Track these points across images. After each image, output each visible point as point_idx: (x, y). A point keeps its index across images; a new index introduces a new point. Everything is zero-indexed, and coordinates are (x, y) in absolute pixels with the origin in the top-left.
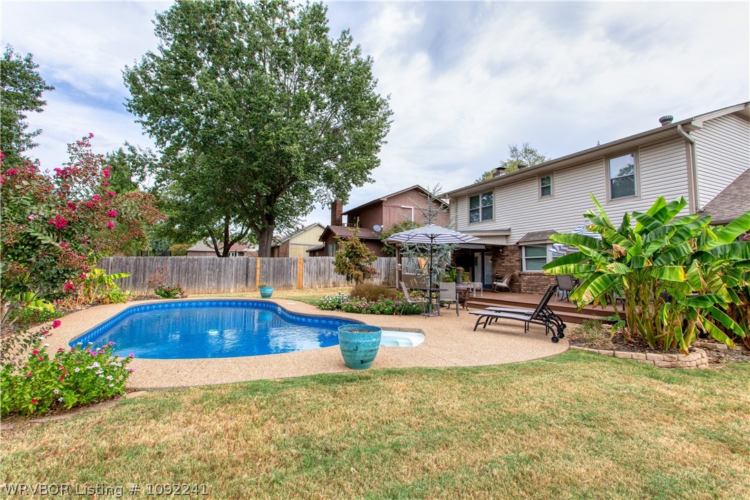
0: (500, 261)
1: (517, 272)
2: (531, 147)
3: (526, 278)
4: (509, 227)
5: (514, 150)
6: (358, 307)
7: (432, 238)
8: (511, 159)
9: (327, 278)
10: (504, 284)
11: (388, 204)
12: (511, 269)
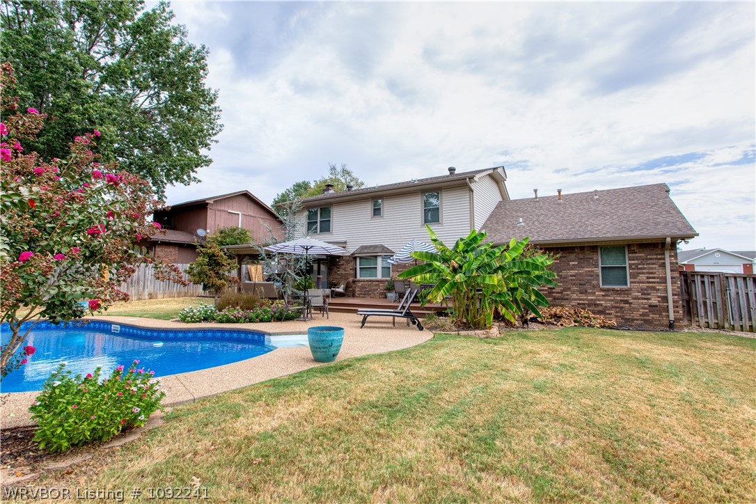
0: (335, 269)
1: (351, 279)
2: (348, 168)
3: (360, 284)
4: (345, 240)
5: (333, 169)
6: (235, 317)
7: (307, 249)
8: (331, 176)
9: (141, 289)
10: (341, 289)
11: (214, 207)
12: (346, 277)
